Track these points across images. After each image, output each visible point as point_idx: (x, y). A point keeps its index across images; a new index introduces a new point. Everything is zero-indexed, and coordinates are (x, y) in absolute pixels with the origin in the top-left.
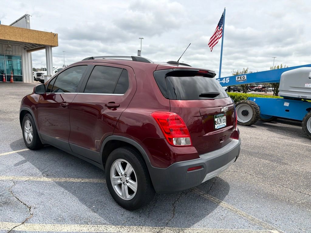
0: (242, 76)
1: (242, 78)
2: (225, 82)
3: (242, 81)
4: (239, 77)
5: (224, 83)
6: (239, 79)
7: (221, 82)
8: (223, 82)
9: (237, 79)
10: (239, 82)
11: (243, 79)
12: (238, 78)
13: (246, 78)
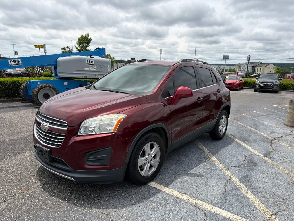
4: (13, 60)
11: (17, 63)
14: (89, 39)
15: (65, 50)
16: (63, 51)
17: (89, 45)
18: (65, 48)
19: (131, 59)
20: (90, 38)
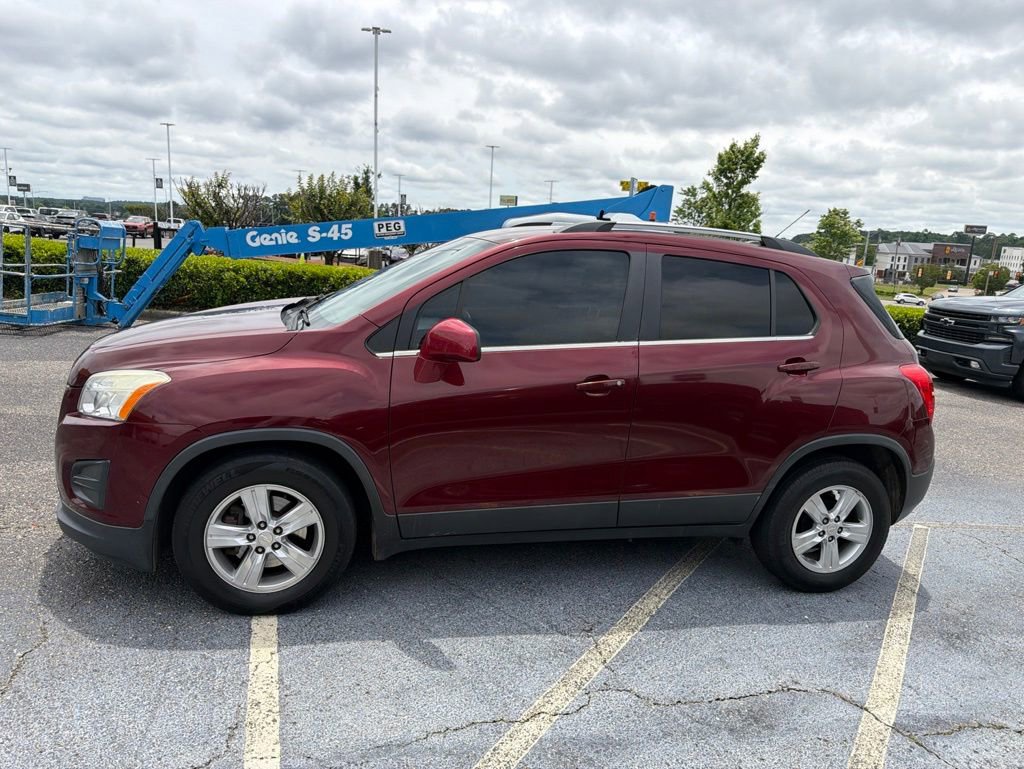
0: (393, 223)
1: (392, 228)
2: (339, 238)
3: (392, 238)
4: (384, 223)
5: (336, 238)
6: (384, 230)
7: (324, 235)
8: (330, 235)
9: (377, 231)
10: (385, 238)
11: (394, 231)
12: (379, 229)
13: (403, 229)
14: (758, 158)
15: (694, 195)
16: (688, 200)
17: (755, 177)
18: (695, 189)
19: (967, 227)
20: (762, 153)
